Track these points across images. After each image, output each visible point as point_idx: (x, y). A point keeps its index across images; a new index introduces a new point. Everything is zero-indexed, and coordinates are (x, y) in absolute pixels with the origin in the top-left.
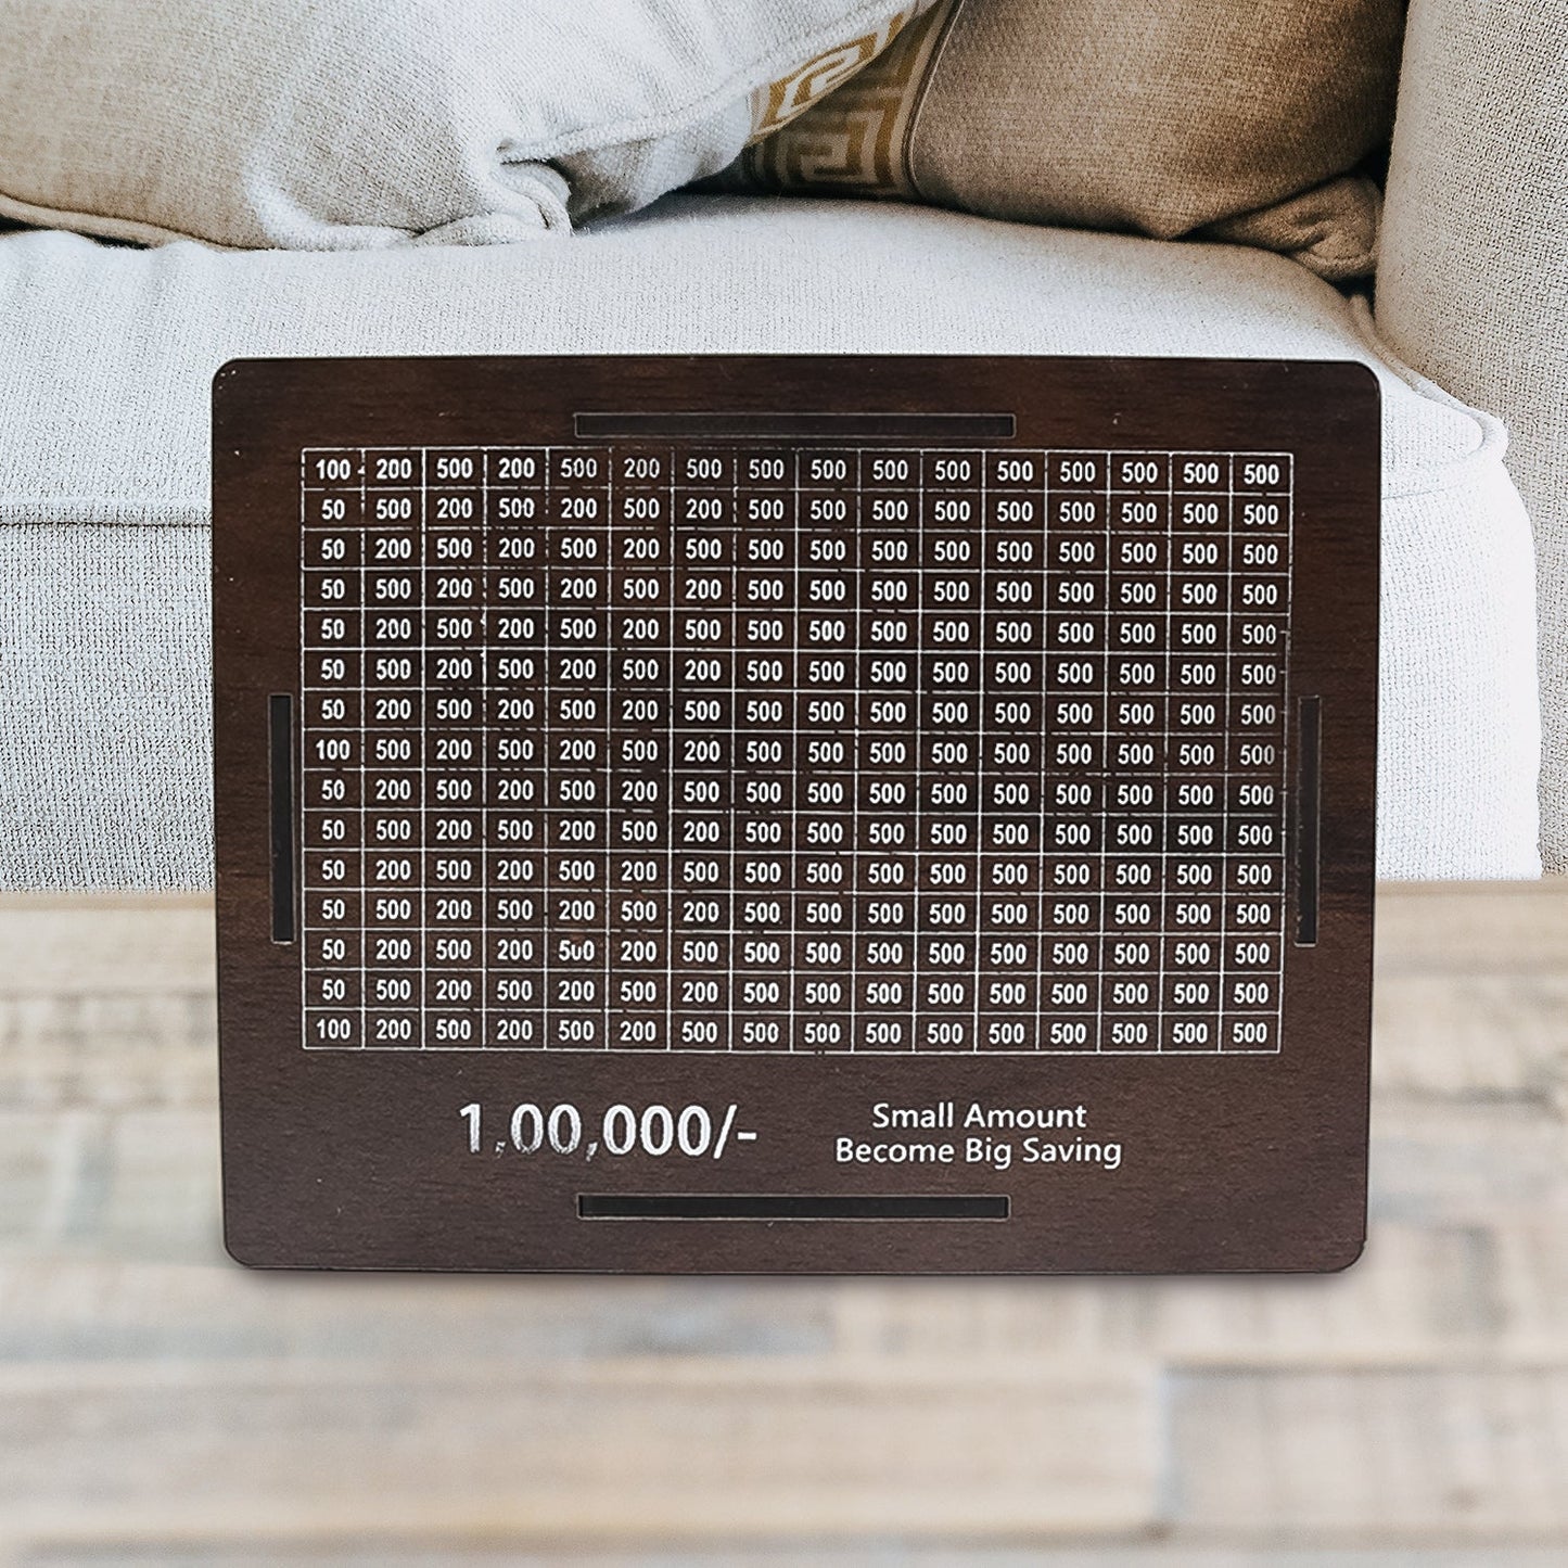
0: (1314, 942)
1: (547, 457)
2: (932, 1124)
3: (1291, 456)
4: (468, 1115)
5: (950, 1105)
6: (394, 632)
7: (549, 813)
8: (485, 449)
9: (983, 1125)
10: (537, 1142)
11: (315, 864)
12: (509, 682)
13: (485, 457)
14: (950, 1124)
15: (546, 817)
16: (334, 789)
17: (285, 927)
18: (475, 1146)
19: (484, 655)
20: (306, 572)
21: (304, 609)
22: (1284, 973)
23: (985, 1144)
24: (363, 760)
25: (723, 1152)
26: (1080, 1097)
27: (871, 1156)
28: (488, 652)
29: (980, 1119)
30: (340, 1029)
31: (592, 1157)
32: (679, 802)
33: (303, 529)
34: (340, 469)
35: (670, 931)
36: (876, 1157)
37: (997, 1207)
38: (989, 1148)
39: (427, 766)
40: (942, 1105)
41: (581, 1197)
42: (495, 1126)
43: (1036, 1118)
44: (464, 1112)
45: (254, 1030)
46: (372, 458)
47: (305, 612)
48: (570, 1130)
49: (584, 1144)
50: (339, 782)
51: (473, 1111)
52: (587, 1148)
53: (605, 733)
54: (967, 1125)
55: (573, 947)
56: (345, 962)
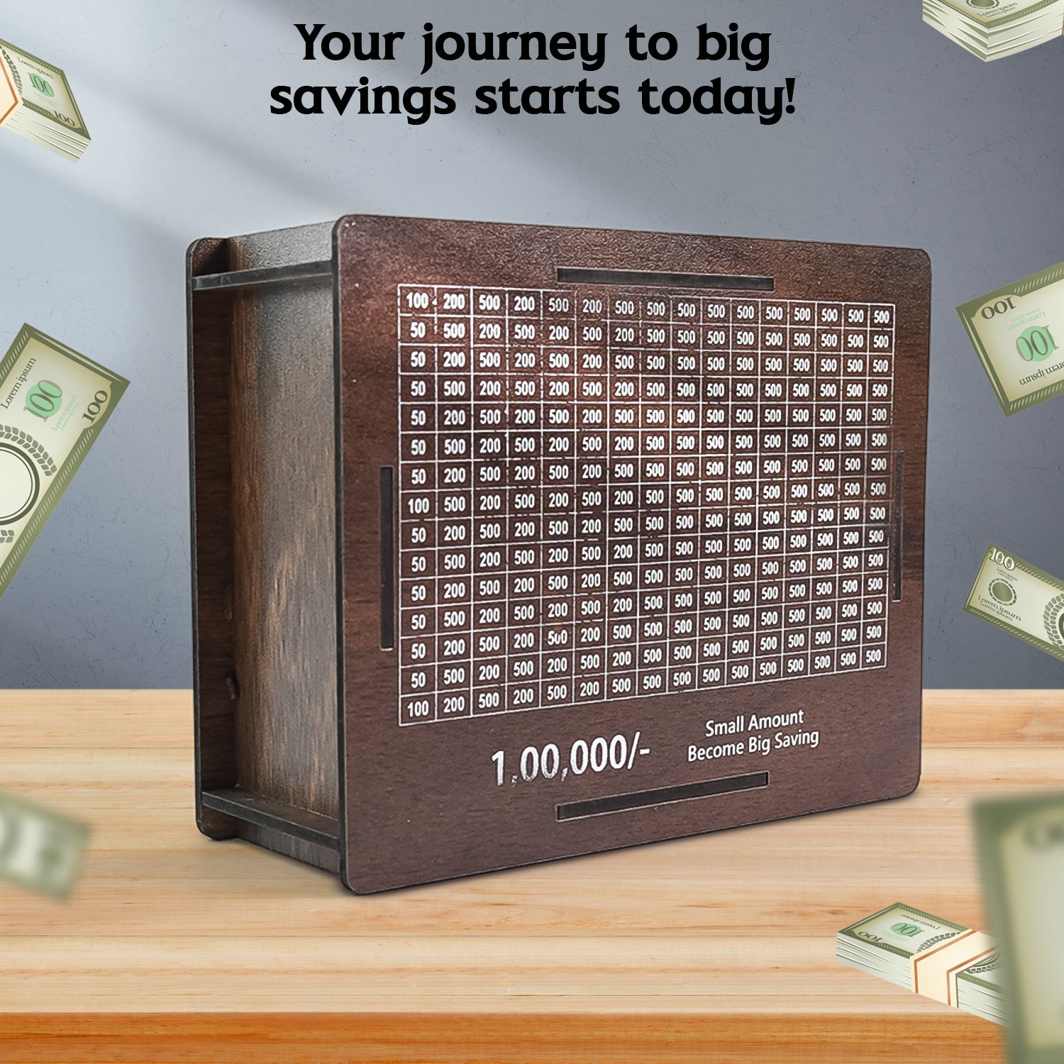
0: (899, 599)
1: (541, 296)
2: (734, 731)
3: (894, 306)
4: (497, 760)
5: (742, 717)
6: (455, 420)
7: (543, 544)
8: (506, 289)
9: (757, 728)
10: (535, 773)
11: (407, 590)
12: (521, 454)
13: (507, 295)
14: (742, 730)
15: (541, 546)
16: (419, 535)
17: (388, 639)
18: (500, 781)
19: (507, 435)
20: (401, 376)
21: (400, 403)
22: (888, 618)
23: (758, 739)
24: (437, 513)
25: (633, 764)
26: (800, 704)
27: (705, 756)
28: (510, 433)
29: (756, 724)
30: (421, 709)
31: (565, 778)
32: (612, 533)
33: (400, 344)
34: (421, 300)
35: (607, 619)
36: (707, 756)
37: (763, 779)
38: (759, 742)
39: (475, 515)
40: (738, 717)
41: (558, 807)
42: (512, 766)
43: (782, 721)
44: (494, 758)
45: (368, 716)
46: (441, 293)
47: (402, 405)
48: (553, 761)
49: (560, 770)
50: (422, 529)
51: (499, 756)
52: (562, 772)
53: (573, 488)
54: (750, 729)
55: (556, 635)
56: (426, 659)
